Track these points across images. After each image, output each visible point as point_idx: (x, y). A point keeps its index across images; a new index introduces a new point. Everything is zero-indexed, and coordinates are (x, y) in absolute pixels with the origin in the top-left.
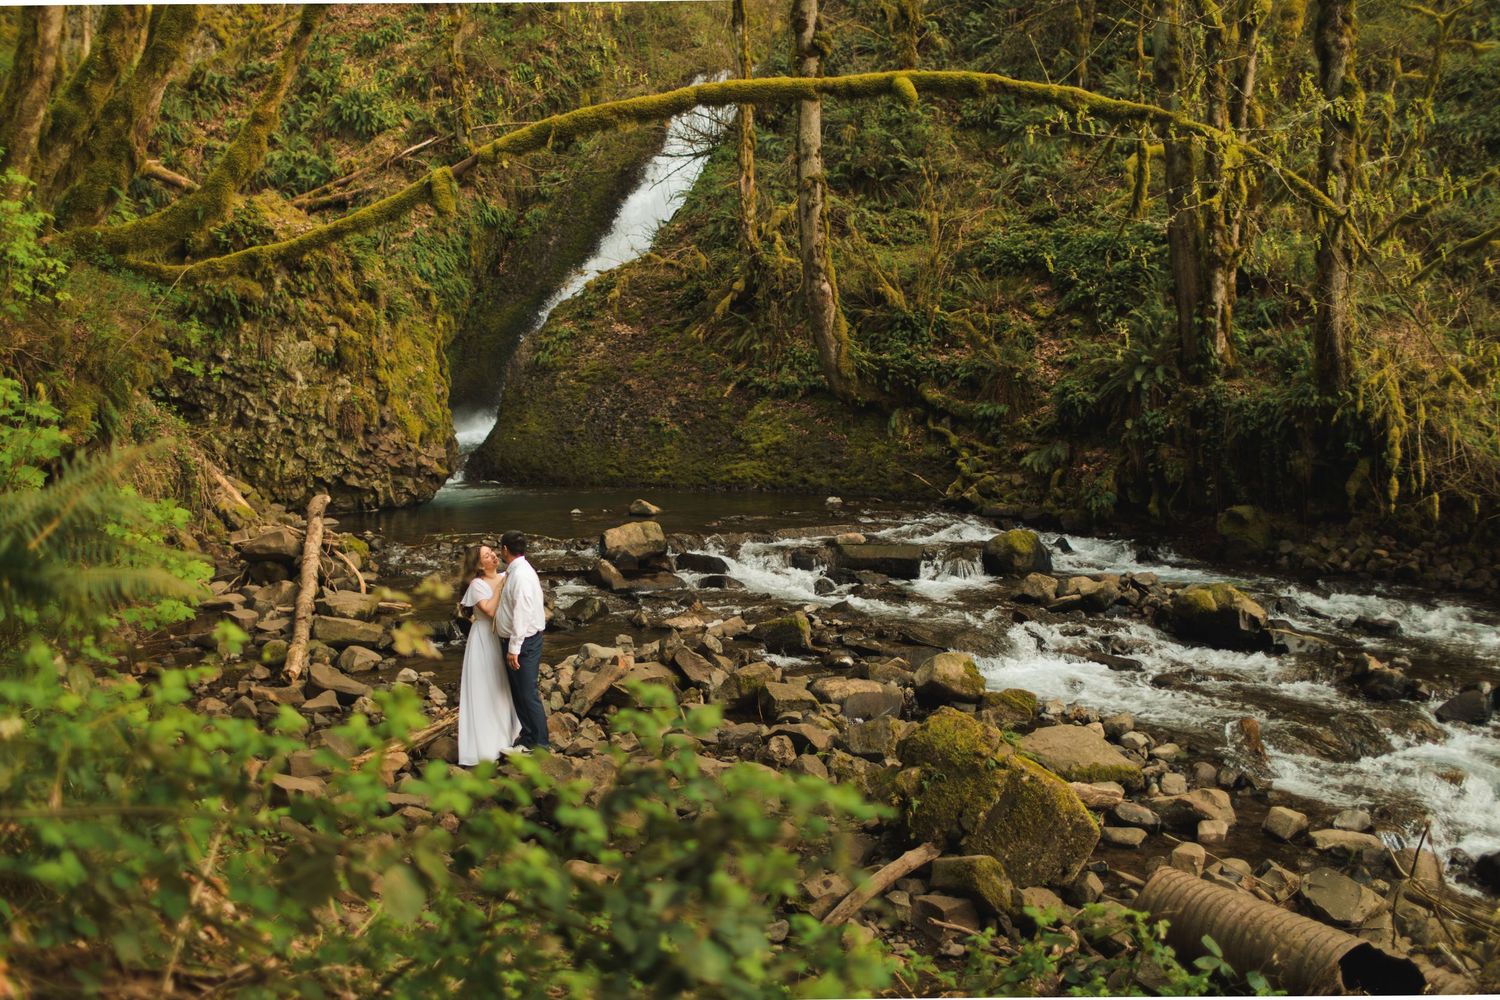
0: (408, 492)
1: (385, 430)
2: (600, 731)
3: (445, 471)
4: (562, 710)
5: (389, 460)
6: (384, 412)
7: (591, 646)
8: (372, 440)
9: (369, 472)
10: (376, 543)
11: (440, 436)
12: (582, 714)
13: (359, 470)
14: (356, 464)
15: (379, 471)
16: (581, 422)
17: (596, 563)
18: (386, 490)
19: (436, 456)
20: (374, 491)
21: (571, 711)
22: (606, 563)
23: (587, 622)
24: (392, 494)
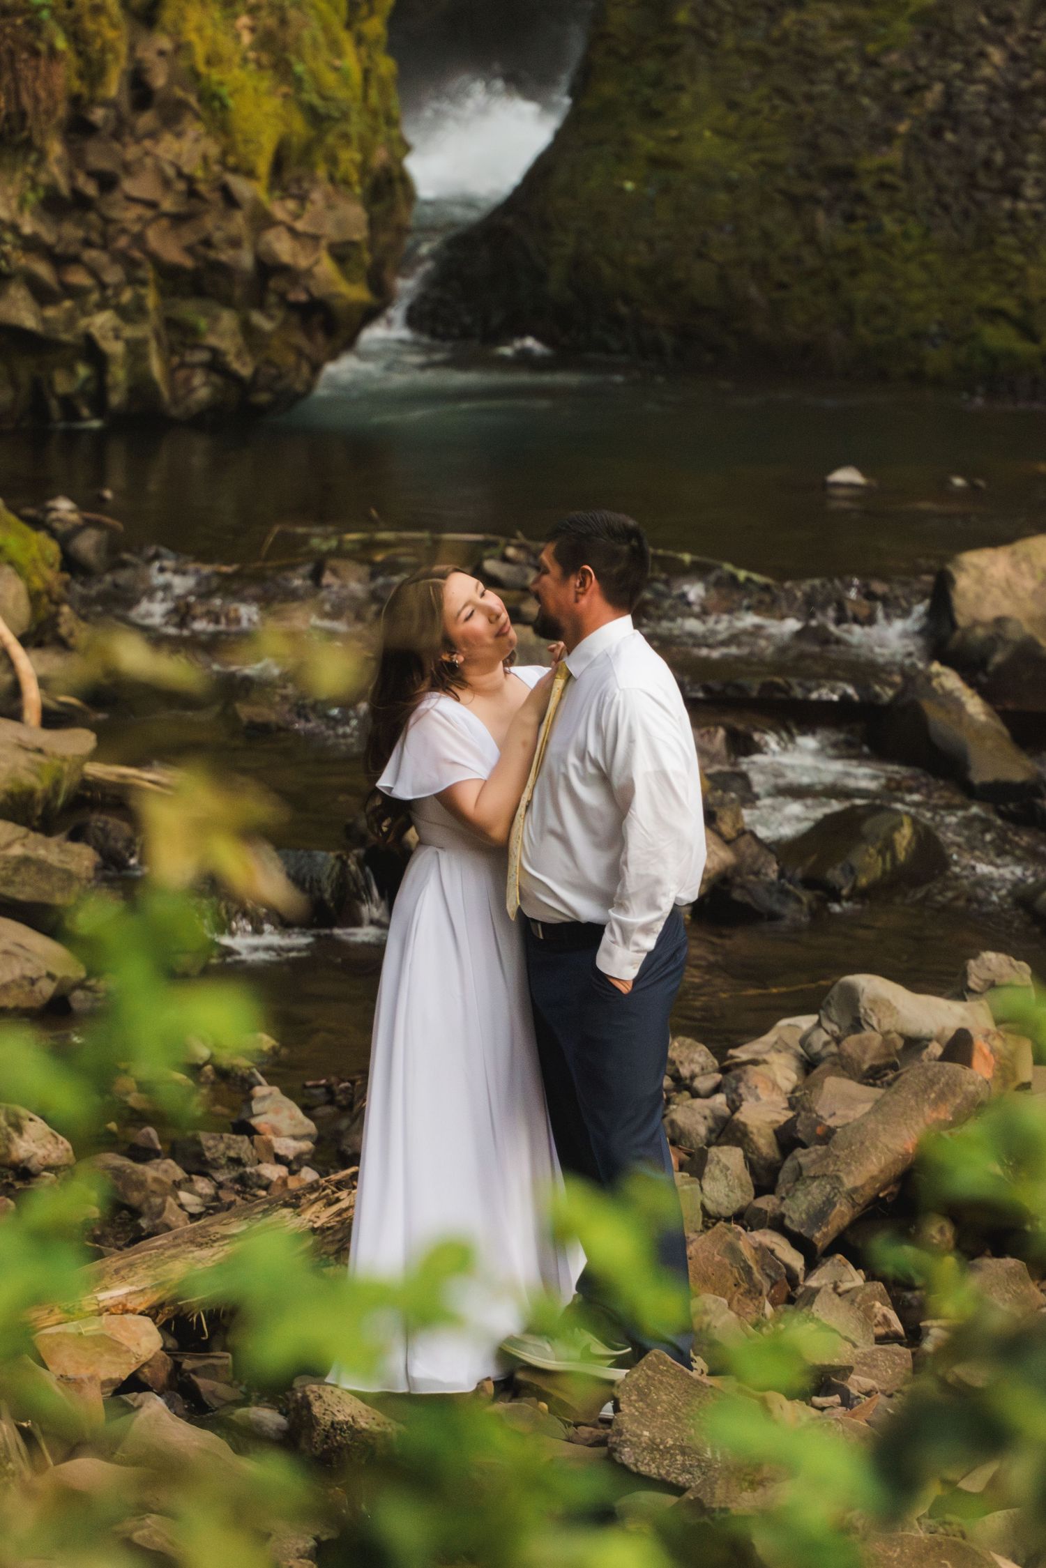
0: (216, 365)
1: (146, 120)
2: (883, 1309)
3: (357, 293)
4: (745, 1218)
5: (154, 238)
6: (147, 54)
7: (870, 985)
8: (98, 158)
9: (78, 278)
10: (87, 544)
11: (349, 157)
12: (821, 1237)
13: (43, 270)
14: (31, 245)
15: (113, 275)
16: (889, 137)
17: (913, 681)
18: (136, 350)
19: (330, 231)
20: (91, 351)
21: (778, 1224)
22: (950, 680)
23: (859, 894)
24: (156, 367)
